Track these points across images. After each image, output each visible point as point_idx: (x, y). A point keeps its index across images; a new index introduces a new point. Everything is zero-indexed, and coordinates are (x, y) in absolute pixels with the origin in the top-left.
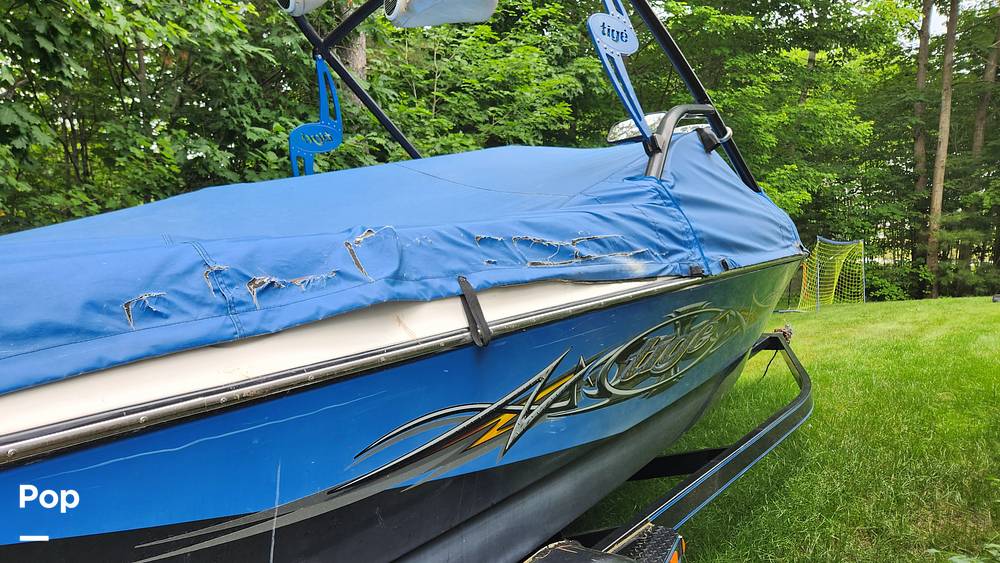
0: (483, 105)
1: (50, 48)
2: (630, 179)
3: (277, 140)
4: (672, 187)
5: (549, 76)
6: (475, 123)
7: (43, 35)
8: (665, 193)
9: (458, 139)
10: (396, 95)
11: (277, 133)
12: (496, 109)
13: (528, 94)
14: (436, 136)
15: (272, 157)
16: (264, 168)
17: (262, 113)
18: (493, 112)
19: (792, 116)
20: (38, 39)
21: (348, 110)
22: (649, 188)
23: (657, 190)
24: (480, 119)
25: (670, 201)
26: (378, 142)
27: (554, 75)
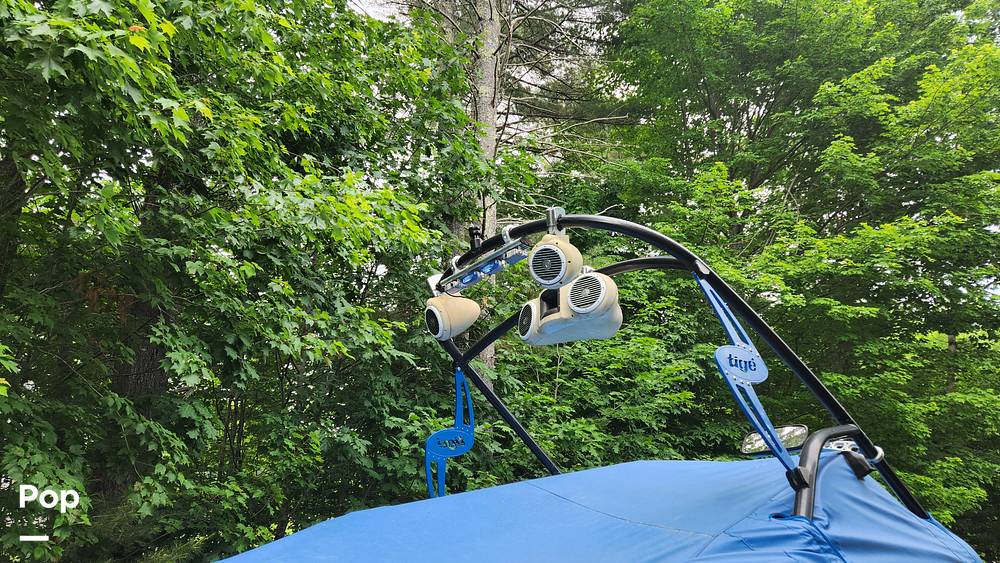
0: (604, 389)
1: (234, 356)
2: (777, 516)
3: (411, 428)
4: (826, 527)
5: (669, 361)
6: (597, 408)
7: (231, 346)
8: (821, 537)
9: (580, 426)
10: (522, 384)
11: (412, 422)
12: (617, 394)
13: (650, 381)
14: (559, 423)
15: (404, 443)
16: (397, 455)
17: (400, 402)
18: (613, 396)
19: (943, 404)
20: (227, 349)
21: (477, 398)
22: (801, 531)
23: (810, 533)
24: (602, 403)
25: (828, 547)
26: (504, 430)
27: (674, 361)
